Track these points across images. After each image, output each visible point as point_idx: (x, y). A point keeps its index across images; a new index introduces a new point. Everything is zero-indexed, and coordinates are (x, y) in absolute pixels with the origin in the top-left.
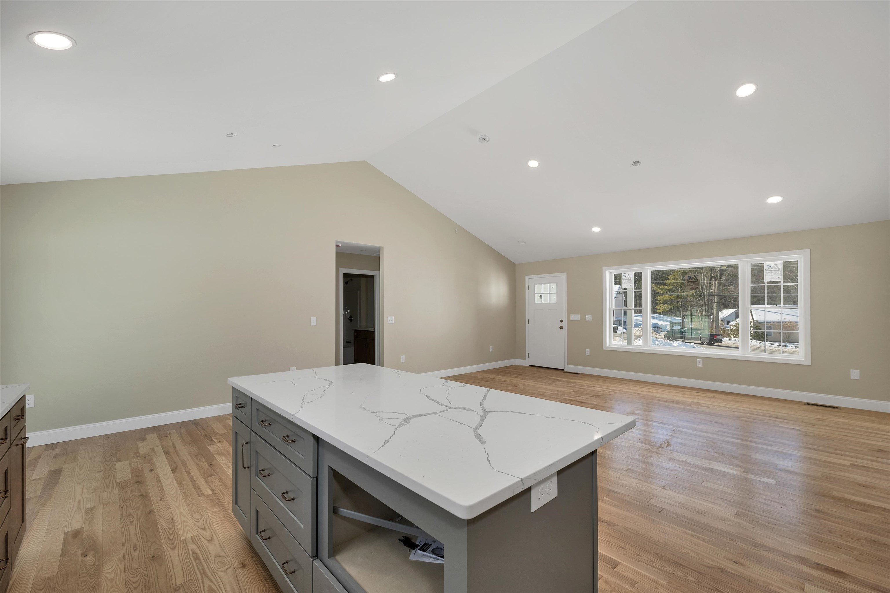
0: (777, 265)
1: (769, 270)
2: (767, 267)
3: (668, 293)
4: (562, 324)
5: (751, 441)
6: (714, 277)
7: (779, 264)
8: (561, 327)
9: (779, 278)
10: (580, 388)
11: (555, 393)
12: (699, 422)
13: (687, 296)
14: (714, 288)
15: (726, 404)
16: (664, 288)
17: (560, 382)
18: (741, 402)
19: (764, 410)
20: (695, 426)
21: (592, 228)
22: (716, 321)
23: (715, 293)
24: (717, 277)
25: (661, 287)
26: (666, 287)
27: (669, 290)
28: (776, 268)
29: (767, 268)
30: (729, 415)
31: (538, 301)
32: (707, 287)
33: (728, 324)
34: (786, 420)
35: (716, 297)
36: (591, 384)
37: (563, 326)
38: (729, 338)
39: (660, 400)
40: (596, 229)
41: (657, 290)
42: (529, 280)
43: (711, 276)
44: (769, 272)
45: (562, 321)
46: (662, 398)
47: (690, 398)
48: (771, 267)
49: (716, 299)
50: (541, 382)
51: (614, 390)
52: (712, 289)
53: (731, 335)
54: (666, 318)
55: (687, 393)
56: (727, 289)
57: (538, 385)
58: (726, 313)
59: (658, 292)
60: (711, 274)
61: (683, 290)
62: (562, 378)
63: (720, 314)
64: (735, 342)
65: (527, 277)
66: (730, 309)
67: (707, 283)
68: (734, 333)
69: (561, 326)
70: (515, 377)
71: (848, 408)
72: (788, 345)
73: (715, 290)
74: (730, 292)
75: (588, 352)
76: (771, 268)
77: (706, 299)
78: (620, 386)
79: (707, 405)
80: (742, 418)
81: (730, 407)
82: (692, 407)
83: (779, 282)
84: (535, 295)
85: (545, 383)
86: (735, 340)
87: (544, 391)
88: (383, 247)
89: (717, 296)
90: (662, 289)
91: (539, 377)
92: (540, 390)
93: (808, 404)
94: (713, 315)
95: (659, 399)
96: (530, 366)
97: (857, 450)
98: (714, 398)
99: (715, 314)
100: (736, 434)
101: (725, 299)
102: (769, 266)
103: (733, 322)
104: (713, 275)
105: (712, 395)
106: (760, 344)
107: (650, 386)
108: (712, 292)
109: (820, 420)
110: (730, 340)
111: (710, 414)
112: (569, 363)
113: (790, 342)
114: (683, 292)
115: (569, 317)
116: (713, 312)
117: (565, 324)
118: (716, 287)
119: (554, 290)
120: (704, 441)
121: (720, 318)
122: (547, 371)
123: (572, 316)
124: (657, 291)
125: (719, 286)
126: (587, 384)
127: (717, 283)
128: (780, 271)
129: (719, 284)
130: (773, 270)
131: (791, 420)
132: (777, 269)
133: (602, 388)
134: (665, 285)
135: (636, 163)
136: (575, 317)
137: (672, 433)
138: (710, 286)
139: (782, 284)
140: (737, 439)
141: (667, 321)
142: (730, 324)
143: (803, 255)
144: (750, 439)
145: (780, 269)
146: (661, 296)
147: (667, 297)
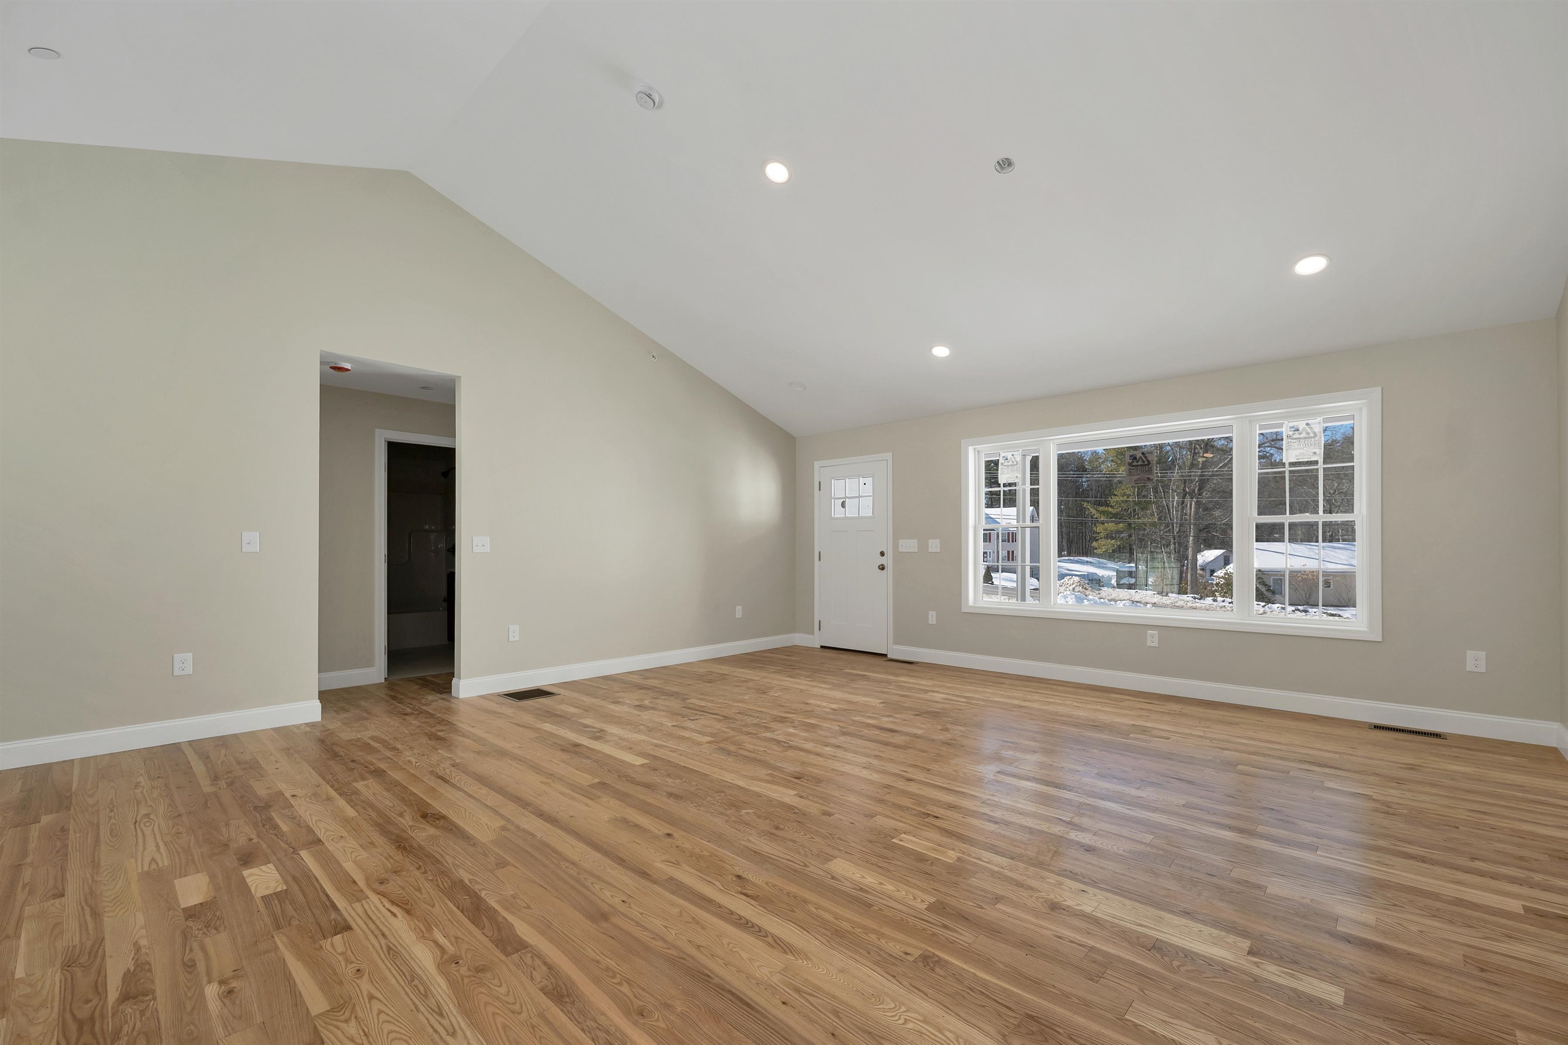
0: (1312, 426)
1: (1295, 436)
2: (1290, 431)
3: (1114, 519)
4: (882, 561)
5: (1262, 836)
6: (1190, 494)
7: (1316, 423)
8: (881, 567)
9: (1315, 453)
10: (901, 696)
11: (842, 706)
12: (1142, 781)
13: (1145, 525)
14: (1188, 511)
15: (1203, 729)
16: (1106, 511)
17: (866, 682)
18: (1237, 724)
19: (1286, 745)
20: (1133, 792)
21: (932, 348)
22: (1192, 570)
23: (1190, 519)
24: (1195, 493)
25: (1101, 509)
26: (1110, 509)
27: (1115, 515)
28: (1308, 434)
29: (1291, 433)
30: (1210, 758)
31: (838, 512)
32: (1177, 511)
33: (1211, 575)
34: (1336, 768)
35: (1192, 526)
36: (929, 686)
37: (886, 566)
38: (1212, 598)
39: (1064, 723)
40: (941, 352)
41: (1094, 515)
42: (820, 470)
43: (1184, 490)
44: (1295, 441)
45: (882, 554)
46: (1070, 717)
47: (1131, 715)
48: (1298, 430)
49: (1192, 531)
50: (825, 682)
51: (972, 700)
52: (1186, 514)
53: (1216, 593)
54: (1111, 564)
55: (1125, 704)
56: (1211, 515)
57: (815, 689)
58: (1208, 556)
59: (1097, 518)
60: (1185, 487)
61: (1138, 515)
62: (874, 672)
63: (1199, 557)
64: (1223, 604)
65: (817, 464)
66: (1215, 549)
67: (1178, 503)
68: (1222, 589)
69: (882, 565)
70: (778, 672)
71: (1462, 736)
72: (1310, 610)
73: (1190, 516)
74: (1215, 518)
75: (932, 618)
76: (1299, 434)
77: (1176, 530)
78: (988, 689)
79: (1163, 734)
80: (1240, 767)
81: (1215, 736)
82: (1130, 739)
83: (1316, 462)
84: (833, 500)
85: (833, 684)
86: (1223, 601)
87: (818, 703)
88: (460, 377)
89: (1195, 525)
90: (1103, 513)
91: (827, 671)
92: (811, 701)
93: (1377, 727)
94: (1187, 559)
95: (1064, 718)
96: (822, 647)
97: (1521, 858)
98: (1181, 714)
99: (1190, 557)
100: (1228, 815)
101: (1207, 530)
102: (1294, 429)
103: (1221, 571)
104: (1187, 490)
105: (1176, 707)
106: (1263, 609)
107: (1052, 689)
108: (1186, 520)
109: (1412, 768)
110: (1215, 600)
111: (1169, 757)
112: (896, 642)
113: (1311, 605)
114: (1139, 518)
115: (896, 546)
116: (1188, 555)
117: (887, 561)
118: (1193, 510)
119: (868, 490)
120: (1148, 838)
121: (1198, 563)
122: (852, 657)
123: (901, 542)
124: (1095, 517)
125: (1197, 509)
126: (922, 685)
127: (1193, 503)
128: (1316, 439)
129: (1197, 503)
130: (1302, 436)
131: (1349, 771)
132: (1312, 435)
133: (948, 694)
134: (1108, 505)
135: (1005, 164)
136: (909, 545)
137: (1072, 815)
138: (1183, 508)
139: (1321, 466)
140: (1231, 828)
141: (1113, 569)
142: (1215, 574)
143: (1366, 401)
144: (1261, 829)
145: (1318, 434)
146: (1101, 525)
147: (1111, 526)
